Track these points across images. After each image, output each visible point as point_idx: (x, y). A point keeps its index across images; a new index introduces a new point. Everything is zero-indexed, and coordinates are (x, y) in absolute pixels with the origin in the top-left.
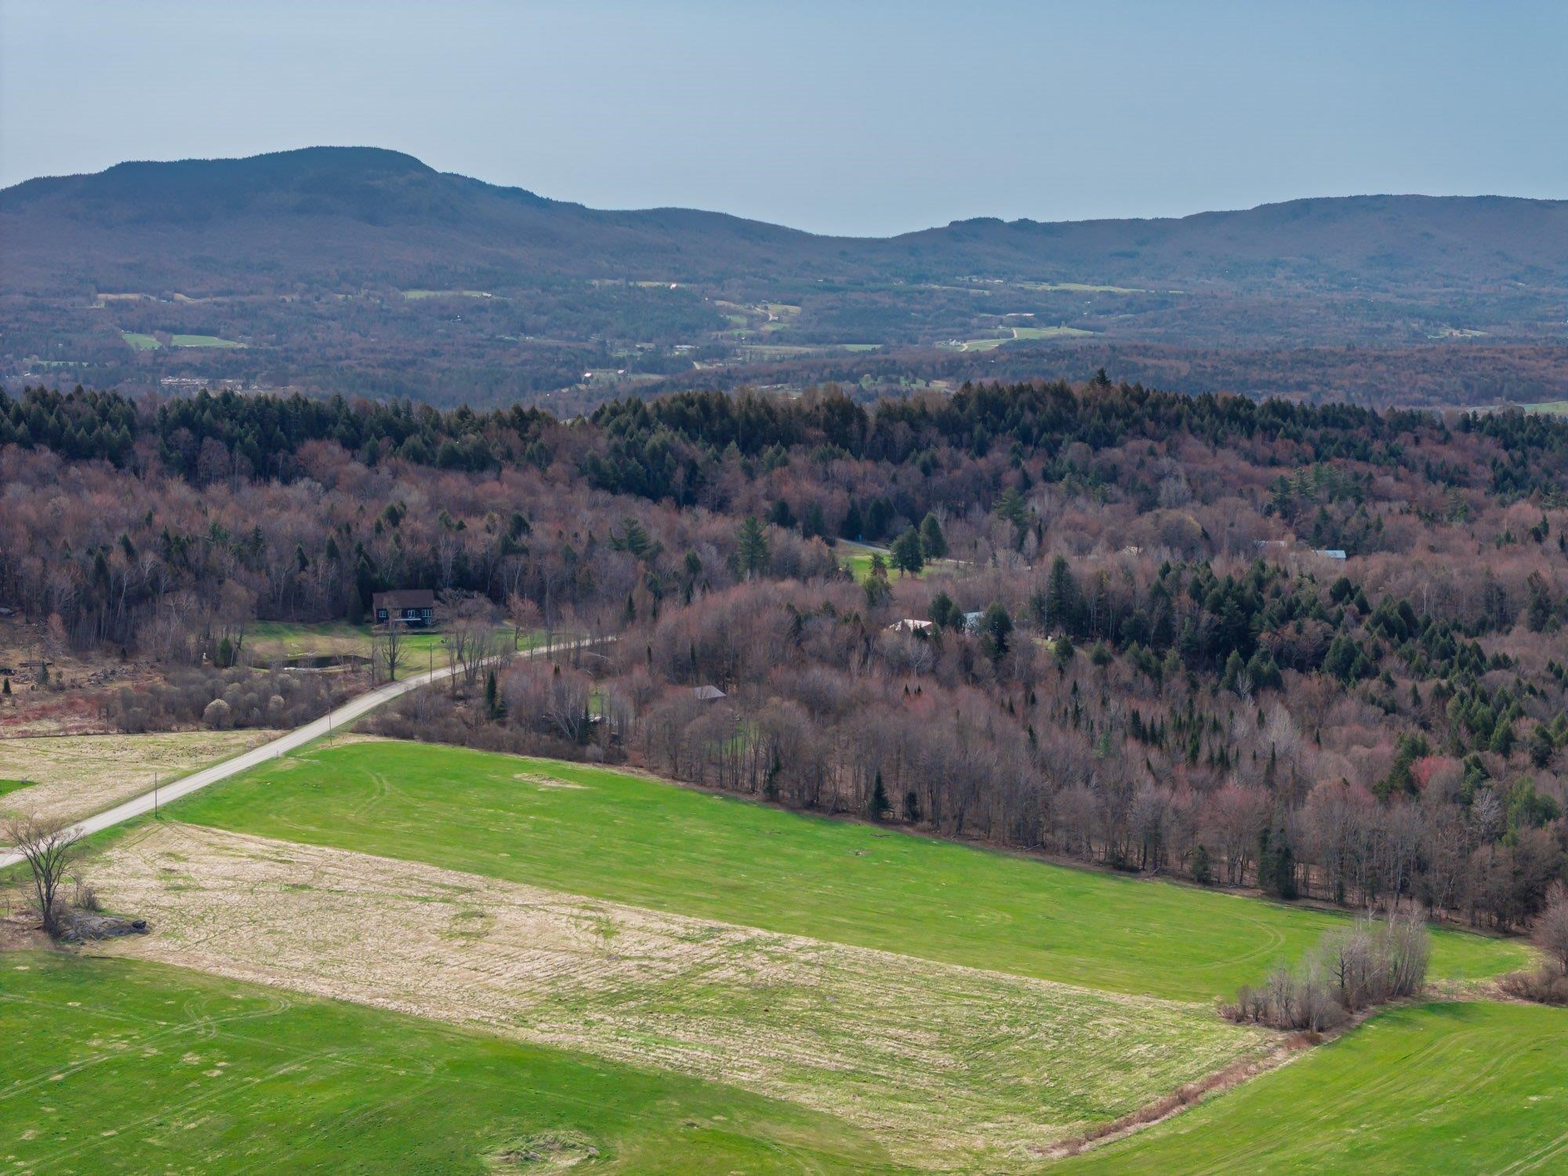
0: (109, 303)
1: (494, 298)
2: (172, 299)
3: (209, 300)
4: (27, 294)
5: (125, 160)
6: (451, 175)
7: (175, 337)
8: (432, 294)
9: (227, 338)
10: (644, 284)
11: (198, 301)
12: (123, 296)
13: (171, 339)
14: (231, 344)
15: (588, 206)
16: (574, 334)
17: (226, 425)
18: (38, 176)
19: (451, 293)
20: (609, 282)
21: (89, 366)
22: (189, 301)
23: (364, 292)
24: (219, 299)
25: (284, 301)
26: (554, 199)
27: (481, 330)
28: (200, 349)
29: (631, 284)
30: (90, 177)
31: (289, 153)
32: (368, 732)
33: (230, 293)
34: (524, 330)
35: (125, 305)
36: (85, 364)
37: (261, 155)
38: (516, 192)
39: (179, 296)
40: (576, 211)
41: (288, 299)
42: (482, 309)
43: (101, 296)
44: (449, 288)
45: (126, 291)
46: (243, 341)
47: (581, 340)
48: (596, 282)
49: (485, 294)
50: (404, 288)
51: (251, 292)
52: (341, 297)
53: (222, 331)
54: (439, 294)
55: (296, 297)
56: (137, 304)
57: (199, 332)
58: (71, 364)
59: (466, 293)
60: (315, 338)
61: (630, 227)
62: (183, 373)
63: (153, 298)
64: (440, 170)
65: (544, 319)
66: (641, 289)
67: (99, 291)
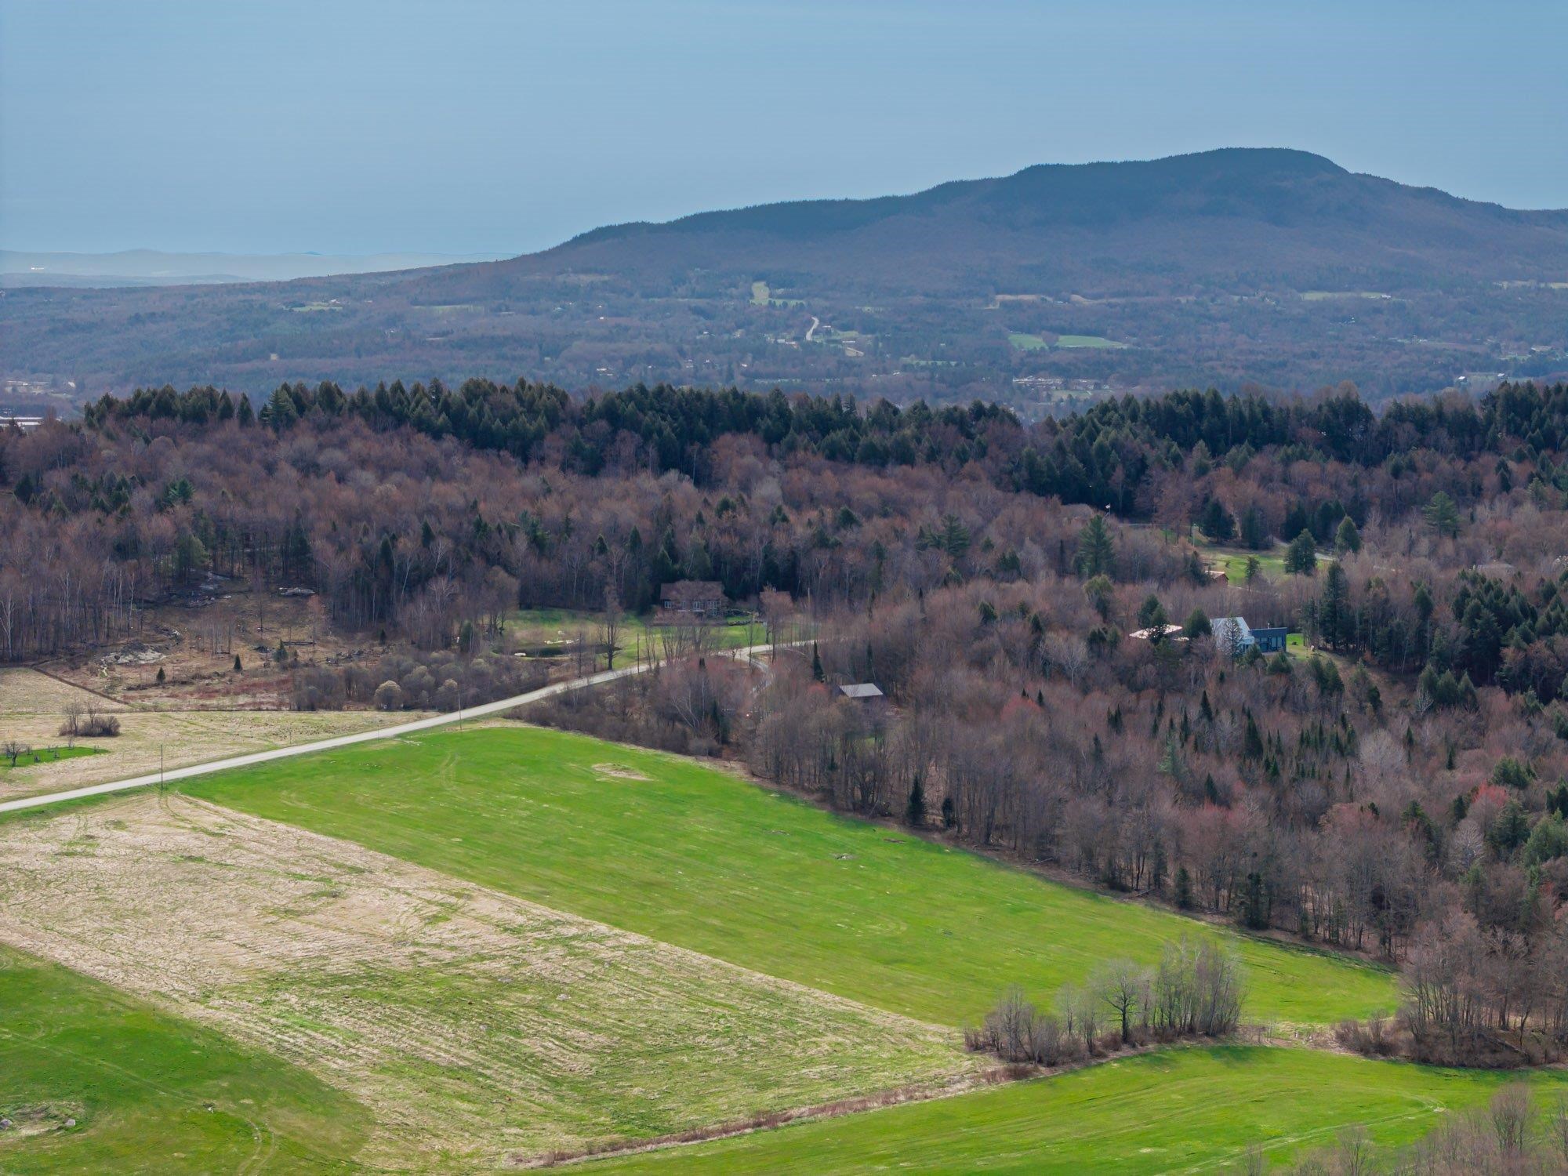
0: (1004, 304)
1: (1394, 299)
2: (1068, 301)
3: (1104, 301)
4: (927, 295)
5: (1035, 163)
6: (1364, 175)
7: (1062, 338)
8: (1328, 295)
9: (1113, 339)
10: (1555, 286)
11: (1096, 302)
12: (1020, 297)
13: (1057, 340)
14: (1118, 345)
15: (1506, 206)
16: (1469, 337)
17: (647, 419)
18: (950, 180)
19: (1349, 294)
20: (1519, 283)
21: (957, 365)
22: (1086, 302)
23: (1261, 293)
24: (1113, 301)
25: (1179, 302)
26: (1470, 199)
27: (1374, 332)
28: (1077, 350)
29: (1542, 285)
30: (1000, 181)
31: (1199, 154)
32: (519, 718)
33: (1126, 294)
34: (1419, 332)
35: (1018, 306)
36: (953, 363)
37: (1170, 157)
38: (1430, 192)
39: (1076, 298)
40: (1493, 211)
41: (1183, 300)
42: (1377, 311)
43: (1000, 297)
44: (1349, 290)
45: (1025, 292)
46: (1128, 342)
47: (1476, 343)
48: (1505, 284)
49: (1384, 296)
50: (1303, 290)
51: (1147, 294)
52: (1236, 298)
53: (1109, 331)
54: (1337, 295)
55: (1192, 298)
56: (1031, 305)
57: (1088, 333)
58: (939, 363)
59: (1365, 295)
60: (1199, 339)
61: (1550, 227)
62: (1042, 373)
63: (1050, 299)
64: (1352, 170)
65: (1441, 321)
66: (1551, 290)
67: (998, 293)
